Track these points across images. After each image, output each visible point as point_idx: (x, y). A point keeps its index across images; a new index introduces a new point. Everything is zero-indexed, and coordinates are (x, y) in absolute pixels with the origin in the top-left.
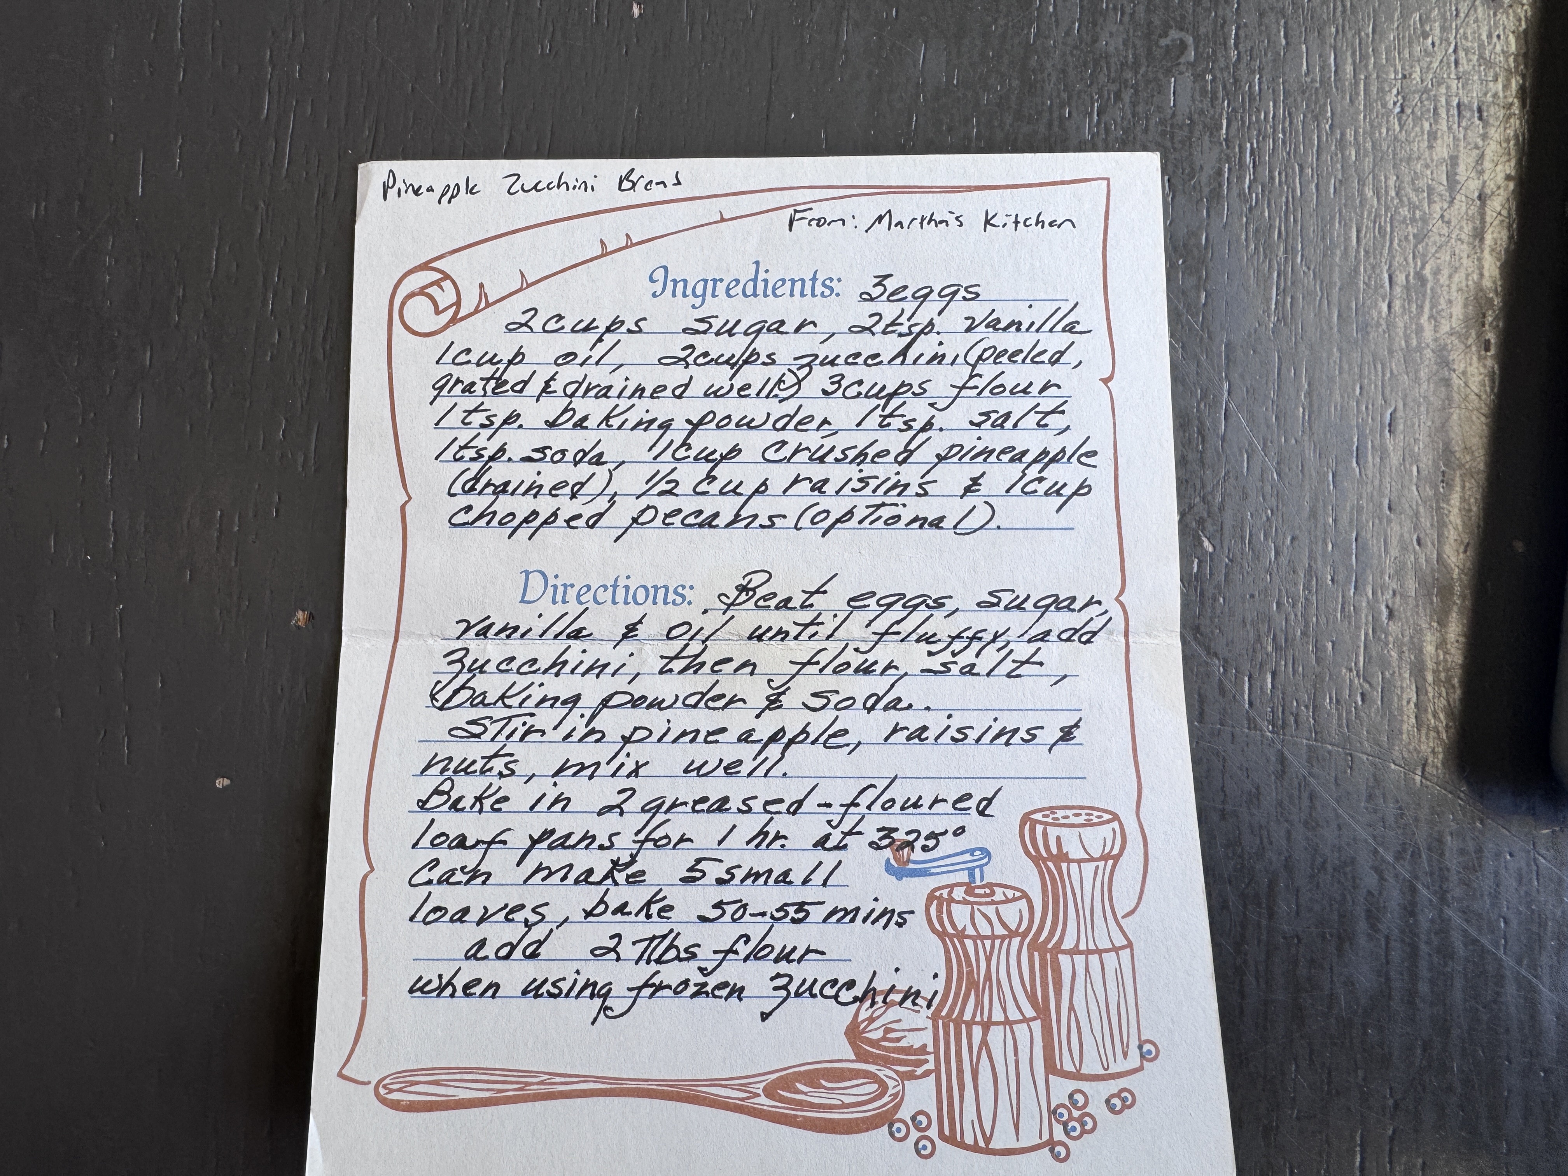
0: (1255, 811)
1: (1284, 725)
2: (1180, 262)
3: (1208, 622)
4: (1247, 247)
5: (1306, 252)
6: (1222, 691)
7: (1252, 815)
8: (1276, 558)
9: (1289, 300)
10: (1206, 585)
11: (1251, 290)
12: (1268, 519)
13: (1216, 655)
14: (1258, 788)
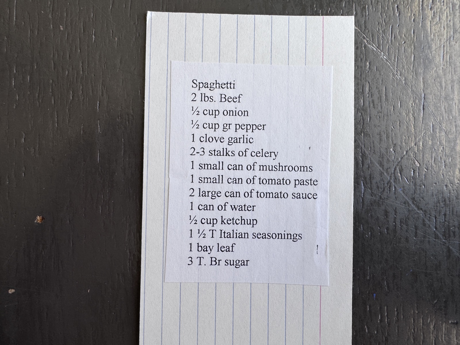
0: (439, 272)
1: (450, 236)
2: (403, 42)
3: (418, 196)
4: (431, 34)
5: (455, 36)
6: (424, 225)
7: (437, 274)
8: (445, 167)
9: (448, 57)
10: (417, 180)
11: (433, 53)
12: (441, 151)
13: (421, 209)
14: (440, 262)
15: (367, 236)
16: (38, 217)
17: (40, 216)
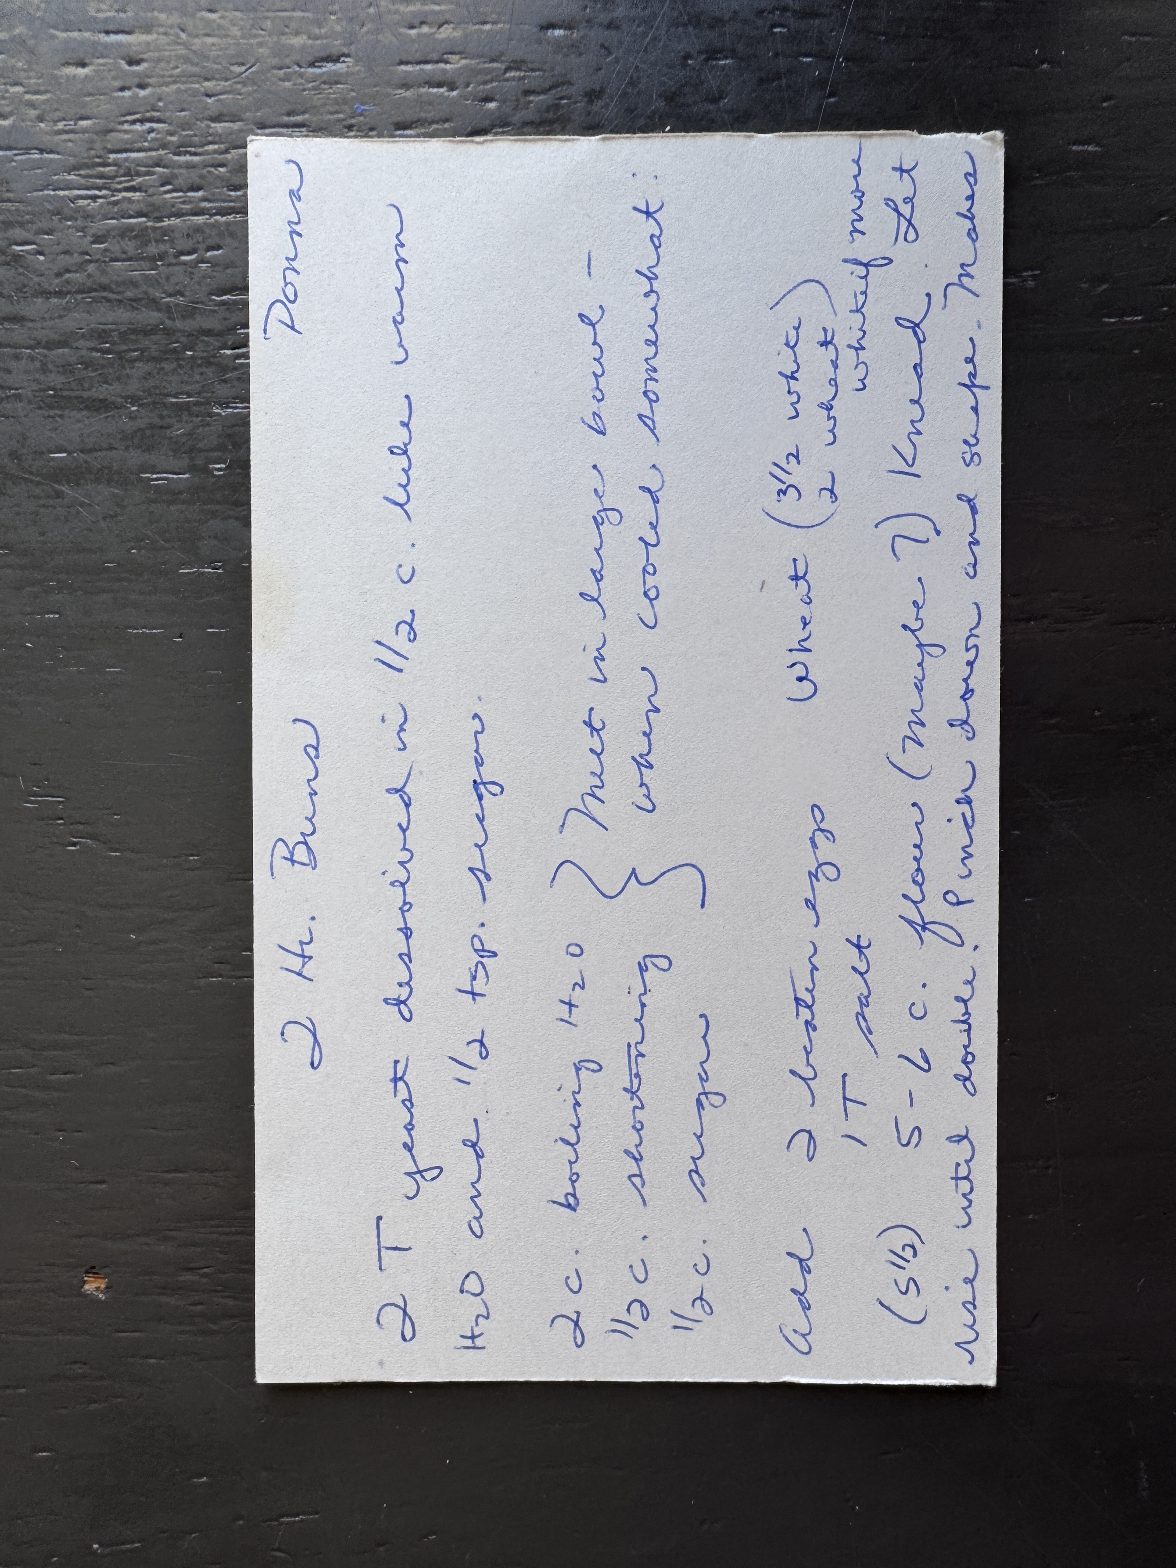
15: (152, 135)
16: (87, 1287)
17: (85, 1282)
